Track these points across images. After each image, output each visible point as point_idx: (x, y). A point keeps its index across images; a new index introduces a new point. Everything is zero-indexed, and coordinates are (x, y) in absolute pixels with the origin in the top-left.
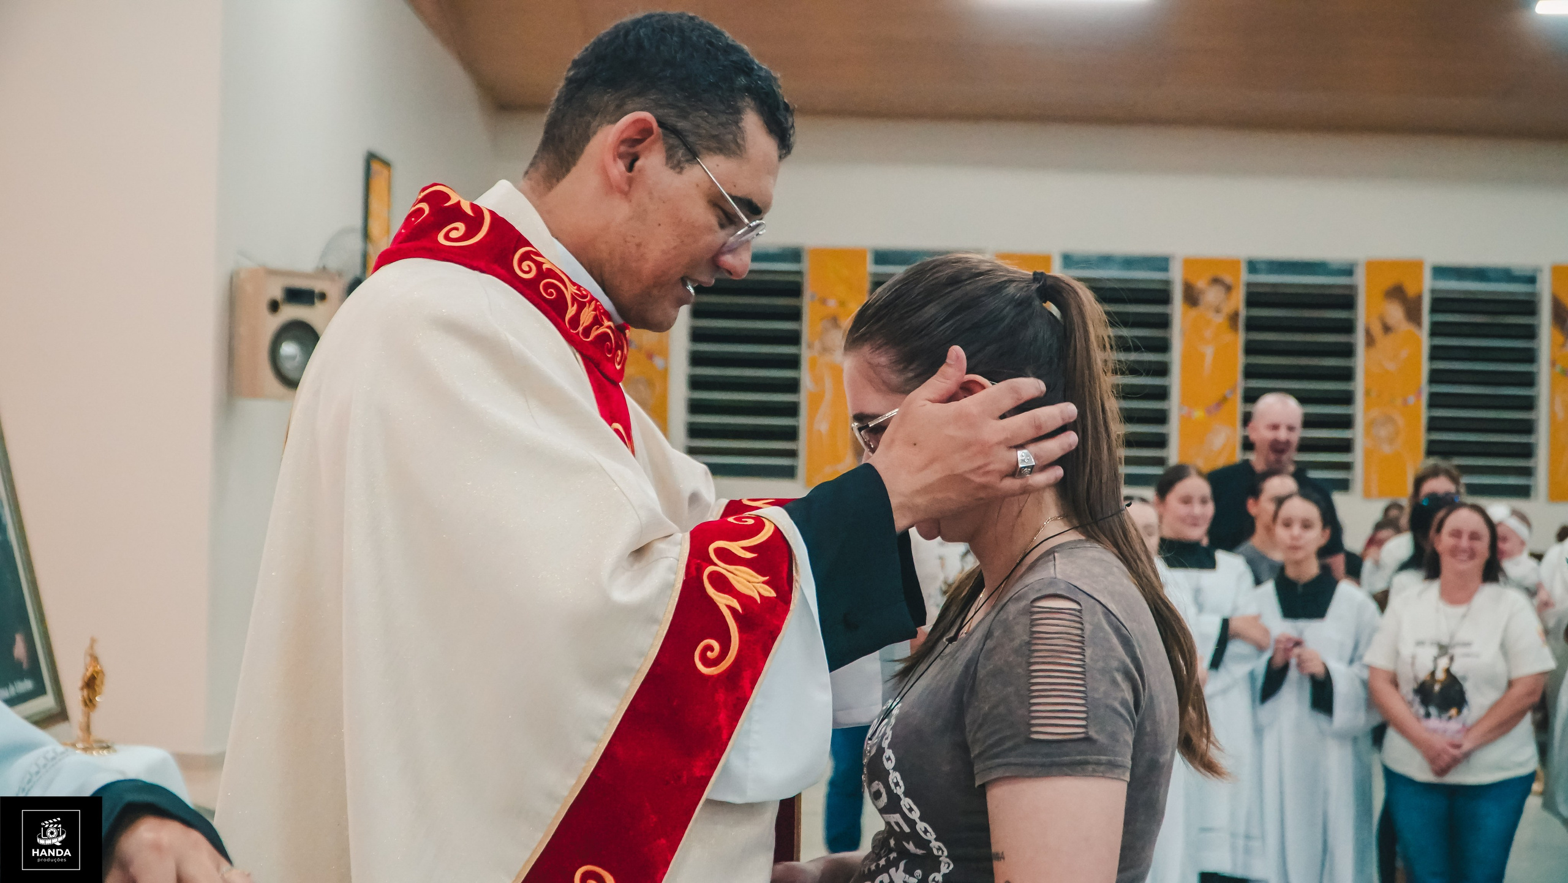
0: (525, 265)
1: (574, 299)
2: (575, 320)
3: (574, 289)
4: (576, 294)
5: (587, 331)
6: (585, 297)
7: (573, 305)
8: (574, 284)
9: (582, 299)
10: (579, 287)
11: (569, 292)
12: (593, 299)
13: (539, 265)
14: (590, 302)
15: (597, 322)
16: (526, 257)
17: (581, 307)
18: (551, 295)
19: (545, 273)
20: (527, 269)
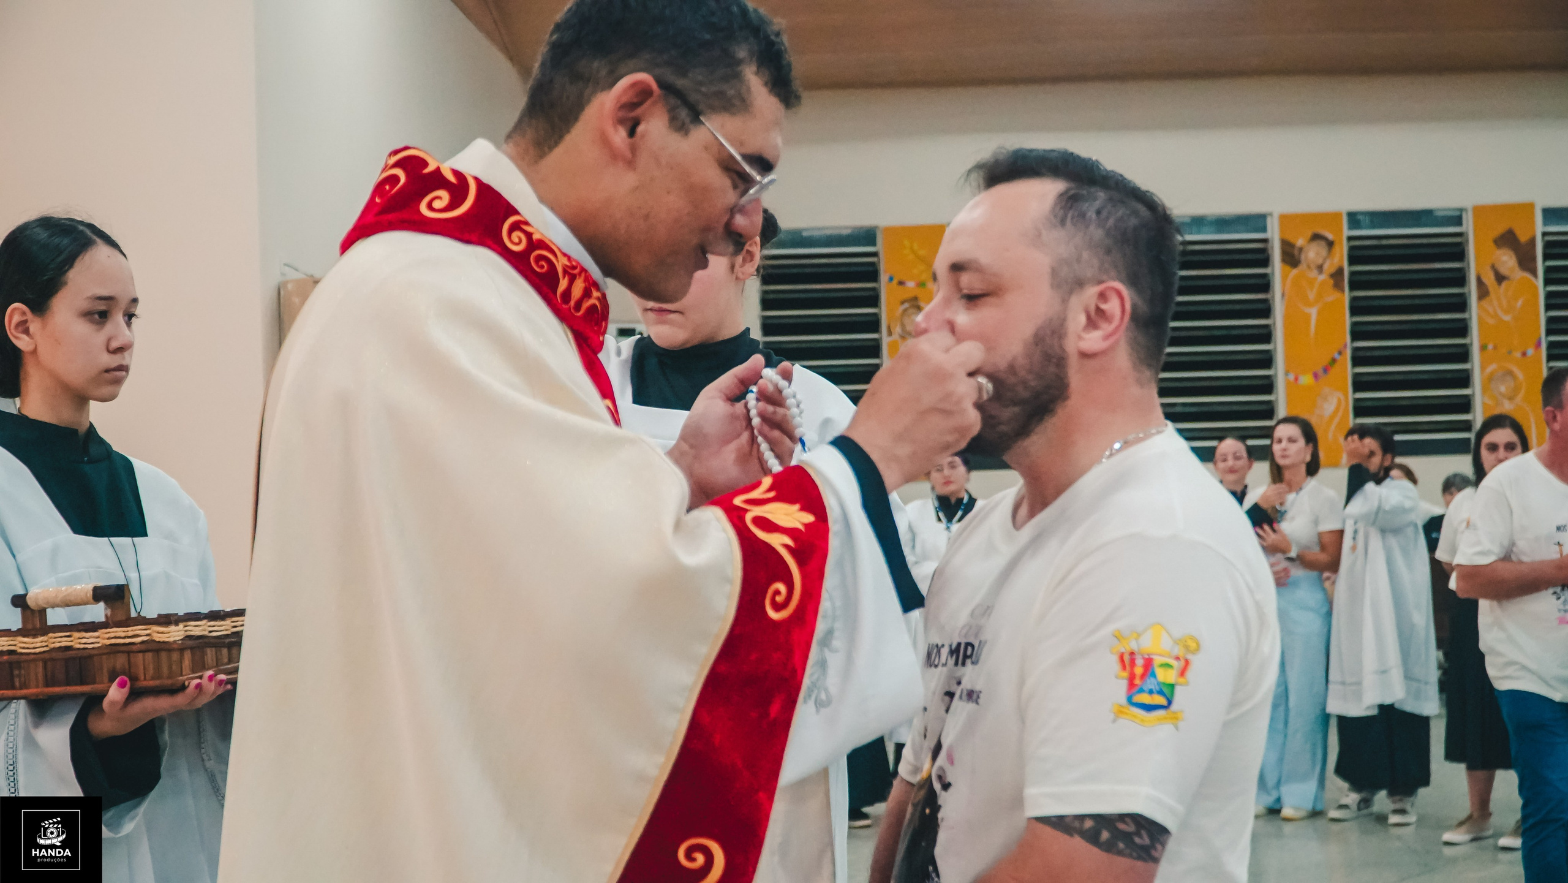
0: (516, 235)
1: (565, 272)
2: (567, 294)
3: (565, 261)
4: (566, 266)
5: (578, 305)
6: (574, 268)
7: (564, 277)
8: (565, 255)
9: (574, 271)
10: (569, 258)
11: (560, 263)
12: (583, 270)
13: (529, 235)
14: (580, 274)
15: (587, 294)
16: (515, 227)
17: (572, 279)
18: (542, 267)
19: (535, 244)
20: (516, 240)
